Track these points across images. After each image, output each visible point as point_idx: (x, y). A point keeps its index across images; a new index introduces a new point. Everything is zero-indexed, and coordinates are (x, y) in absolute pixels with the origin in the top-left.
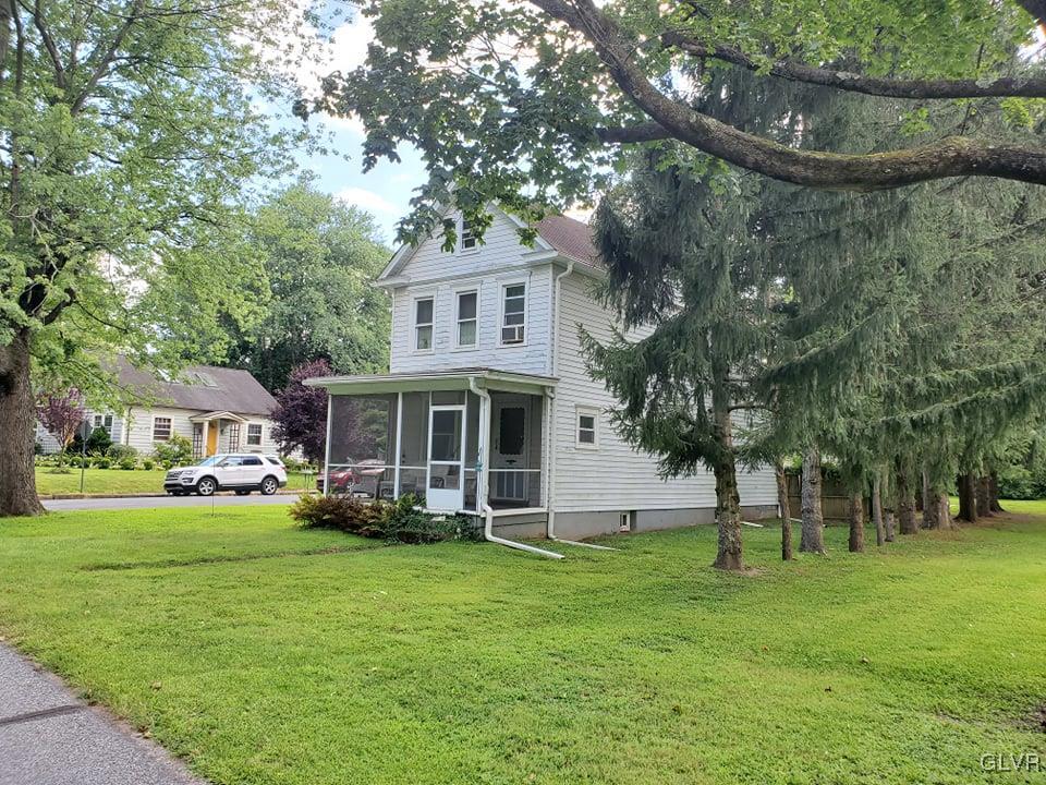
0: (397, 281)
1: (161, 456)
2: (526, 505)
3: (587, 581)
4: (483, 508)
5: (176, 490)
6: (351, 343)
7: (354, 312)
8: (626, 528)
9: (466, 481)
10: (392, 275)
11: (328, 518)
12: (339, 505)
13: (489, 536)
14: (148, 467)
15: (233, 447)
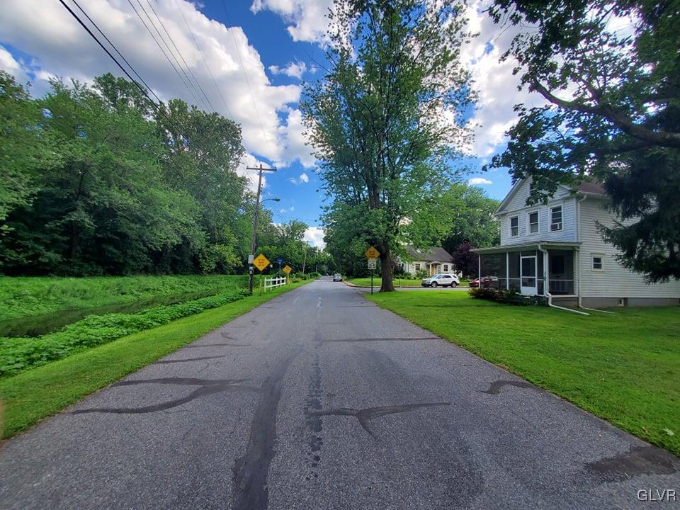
0: (503, 212)
1: (418, 275)
2: (567, 294)
3: (605, 324)
4: (547, 293)
5: (425, 285)
6: (477, 235)
7: (477, 223)
8: (622, 305)
9: (539, 284)
10: (500, 211)
11: (482, 295)
12: (485, 291)
13: (550, 305)
14: (415, 278)
15: (439, 272)
